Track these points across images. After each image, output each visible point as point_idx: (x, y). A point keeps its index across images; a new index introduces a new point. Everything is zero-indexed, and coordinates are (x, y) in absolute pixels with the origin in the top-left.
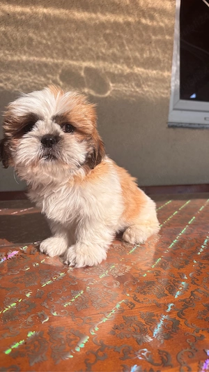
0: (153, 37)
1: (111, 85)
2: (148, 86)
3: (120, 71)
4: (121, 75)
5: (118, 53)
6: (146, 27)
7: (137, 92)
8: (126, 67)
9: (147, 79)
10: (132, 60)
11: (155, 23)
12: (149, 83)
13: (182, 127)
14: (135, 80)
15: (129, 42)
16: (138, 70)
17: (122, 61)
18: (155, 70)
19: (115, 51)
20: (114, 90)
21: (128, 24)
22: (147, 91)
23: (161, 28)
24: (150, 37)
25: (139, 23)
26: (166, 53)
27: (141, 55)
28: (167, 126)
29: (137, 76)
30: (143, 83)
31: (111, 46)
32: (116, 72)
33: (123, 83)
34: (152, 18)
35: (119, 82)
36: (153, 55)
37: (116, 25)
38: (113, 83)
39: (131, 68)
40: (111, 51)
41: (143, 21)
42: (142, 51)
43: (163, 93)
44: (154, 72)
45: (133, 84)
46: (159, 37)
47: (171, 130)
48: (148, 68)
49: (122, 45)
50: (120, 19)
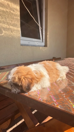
24: (14, 17)
25: (10, 12)
26: (18, 22)
28: (20, 45)
29: (11, 29)
31: (2, 18)
32: (5, 27)
34: (14, 11)
35: (6, 30)
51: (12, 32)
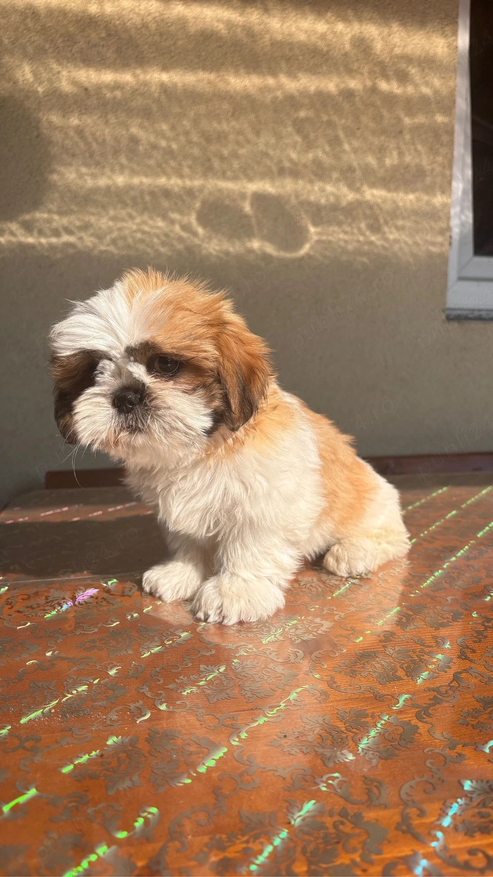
0: (407, 121)
1: (312, 229)
2: (398, 228)
3: (332, 199)
4: (335, 208)
5: (326, 160)
6: (390, 100)
7: (371, 243)
8: (345, 190)
9: (395, 213)
10: (358, 173)
11: (410, 89)
12: (400, 223)
13: (480, 319)
14: (366, 217)
15: (351, 133)
16: (373, 194)
17: (335, 175)
18: (414, 191)
19: (320, 154)
20: (319, 242)
21: (349, 94)
22: (396, 241)
23: (424, 99)
24: (399, 120)
25: (374, 90)
26: (437, 153)
27: (380, 160)
28: (443, 317)
29: (371, 207)
30: (386, 223)
31: (310, 145)
32: (323, 201)
33: (340, 224)
34: (403, 77)
35: (329, 223)
36: (408, 159)
37: (322, 100)
38: (315, 224)
39: (358, 190)
40: (310, 156)
41: (384, 86)
42: (381, 151)
43: (434, 244)
44: (411, 197)
45: (363, 226)
46: (421, 119)
47: (455, 325)
48: (396, 189)
49: (335, 142)
50: (331, 85)
51: (375, 228)
